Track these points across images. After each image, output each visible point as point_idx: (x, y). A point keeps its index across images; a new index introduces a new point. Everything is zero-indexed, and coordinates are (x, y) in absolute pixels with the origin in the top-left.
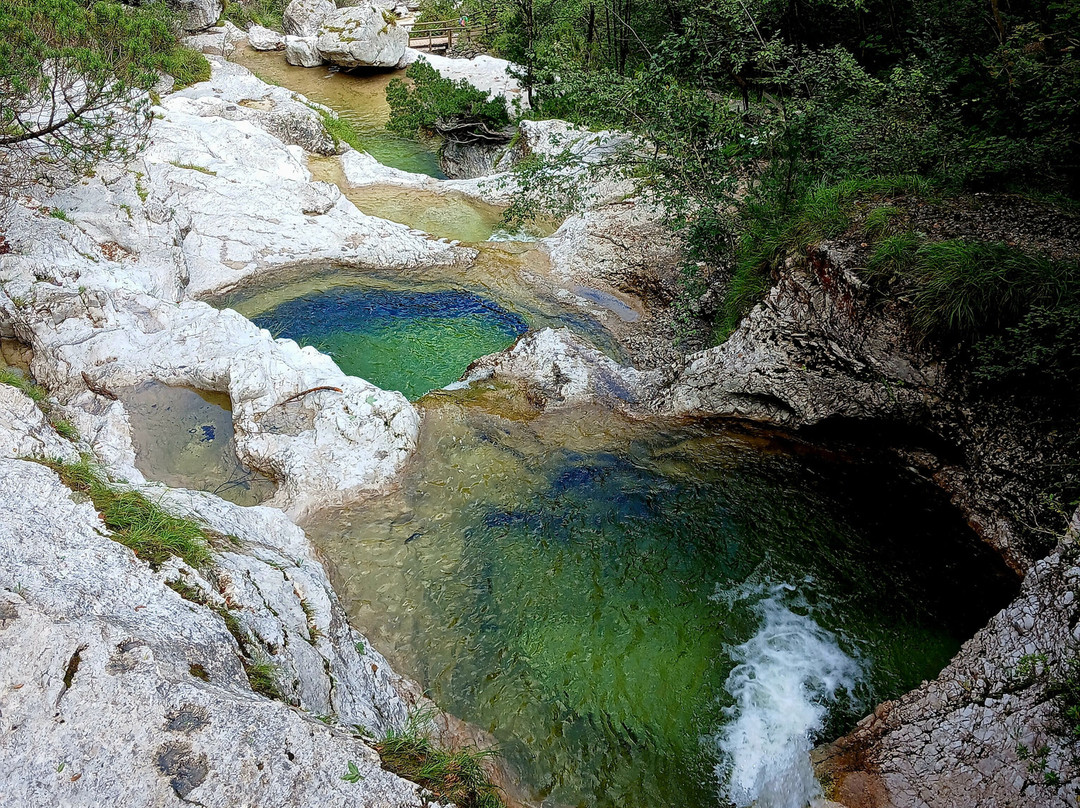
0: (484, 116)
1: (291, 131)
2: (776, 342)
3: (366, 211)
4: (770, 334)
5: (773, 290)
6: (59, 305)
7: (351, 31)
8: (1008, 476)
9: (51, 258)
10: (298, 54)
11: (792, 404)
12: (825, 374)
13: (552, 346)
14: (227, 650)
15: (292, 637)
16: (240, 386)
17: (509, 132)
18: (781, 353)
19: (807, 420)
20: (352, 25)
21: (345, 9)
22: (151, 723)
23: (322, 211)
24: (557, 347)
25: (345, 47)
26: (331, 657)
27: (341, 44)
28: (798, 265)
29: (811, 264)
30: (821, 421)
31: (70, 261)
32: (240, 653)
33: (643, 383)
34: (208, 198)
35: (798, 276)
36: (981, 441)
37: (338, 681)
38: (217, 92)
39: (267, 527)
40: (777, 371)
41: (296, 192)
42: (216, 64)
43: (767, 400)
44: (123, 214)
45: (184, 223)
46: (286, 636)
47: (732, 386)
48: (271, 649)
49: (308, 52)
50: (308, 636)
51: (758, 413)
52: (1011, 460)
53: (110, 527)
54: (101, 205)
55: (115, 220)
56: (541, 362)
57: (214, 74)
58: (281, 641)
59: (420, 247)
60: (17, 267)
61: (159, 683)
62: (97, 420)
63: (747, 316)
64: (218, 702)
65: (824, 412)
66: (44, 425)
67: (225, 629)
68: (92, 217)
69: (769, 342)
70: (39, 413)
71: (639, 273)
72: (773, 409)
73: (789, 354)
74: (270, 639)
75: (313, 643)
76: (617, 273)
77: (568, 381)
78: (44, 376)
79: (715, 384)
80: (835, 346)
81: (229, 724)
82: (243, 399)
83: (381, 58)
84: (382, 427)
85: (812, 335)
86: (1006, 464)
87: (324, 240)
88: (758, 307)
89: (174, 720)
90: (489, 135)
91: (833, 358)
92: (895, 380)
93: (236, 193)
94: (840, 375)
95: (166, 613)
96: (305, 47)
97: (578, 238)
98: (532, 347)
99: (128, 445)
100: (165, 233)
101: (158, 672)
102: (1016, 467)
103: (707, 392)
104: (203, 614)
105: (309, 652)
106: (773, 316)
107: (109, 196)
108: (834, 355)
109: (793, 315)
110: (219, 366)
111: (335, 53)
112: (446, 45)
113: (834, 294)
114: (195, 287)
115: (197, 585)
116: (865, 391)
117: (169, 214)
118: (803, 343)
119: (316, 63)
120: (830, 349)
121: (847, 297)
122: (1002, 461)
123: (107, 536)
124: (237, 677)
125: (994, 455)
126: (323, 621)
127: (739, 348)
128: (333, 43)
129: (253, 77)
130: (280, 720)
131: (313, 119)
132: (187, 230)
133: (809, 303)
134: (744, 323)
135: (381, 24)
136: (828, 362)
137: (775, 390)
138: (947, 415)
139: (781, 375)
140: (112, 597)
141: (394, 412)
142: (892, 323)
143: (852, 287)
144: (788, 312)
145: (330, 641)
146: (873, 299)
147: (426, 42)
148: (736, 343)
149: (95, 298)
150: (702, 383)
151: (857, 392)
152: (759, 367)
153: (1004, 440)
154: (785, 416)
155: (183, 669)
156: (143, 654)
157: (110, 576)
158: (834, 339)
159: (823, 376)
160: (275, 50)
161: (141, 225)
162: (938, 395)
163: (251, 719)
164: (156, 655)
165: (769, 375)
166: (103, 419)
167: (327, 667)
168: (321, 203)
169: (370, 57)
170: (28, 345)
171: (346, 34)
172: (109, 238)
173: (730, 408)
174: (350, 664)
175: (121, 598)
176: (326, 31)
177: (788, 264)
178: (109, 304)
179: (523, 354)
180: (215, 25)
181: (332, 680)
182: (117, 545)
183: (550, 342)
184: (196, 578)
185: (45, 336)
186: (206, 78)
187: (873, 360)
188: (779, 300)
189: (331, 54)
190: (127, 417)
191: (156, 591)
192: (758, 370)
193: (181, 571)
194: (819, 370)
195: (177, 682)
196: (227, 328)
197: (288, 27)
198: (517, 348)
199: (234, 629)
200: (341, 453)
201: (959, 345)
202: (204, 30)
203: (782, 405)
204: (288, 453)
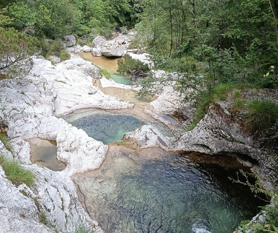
0: (142, 69)
1: (90, 72)
2: (206, 130)
3: (105, 93)
4: (204, 128)
5: (206, 115)
6: (15, 116)
7: (109, 47)
8: (271, 169)
9: (18, 104)
10: (95, 53)
11: (210, 147)
12: (220, 139)
13: (146, 130)
14: (34, 210)
15: (56, 207)
16: (59, 139)
17: (148, 73)
18: (208, 133)
19: (214, 152)
20: (110, 45)
21: (108, 41)
22: (5, 230)
23: (93, 93)
24: (147, 130)
25: (108, 51)
26: (68, 213)
27: (107, 50)
28: (212, 108)
29: (216, 108)
30: (218, 152)
31: (23, 105)
32: (38, 211)
33: (170, 141)
34: (63, 89)
35: (212, 112)
36: (263, 159)
37: (69, 220)
38: (72, 62)
39: (60, 178)
40: (206, 138)
41: (87, 88)
42: (72, 55)
43: (203, 146)
44: (39, 93)
45: (55, 96)
46: (54, 207)
47: (194, 142)
48: (49, 211)
49: (98, 52)
50: (62, 208)
51: (202, 150)
52: (271, 165)
53: (6, 175)
54: (33, 91)
55: (37, 95)
56: (142, 134)
57: (71, 58)
58: (52, 208)
59: (118, 103)
60: (8, 106)
61: (9, 218)
62: (20, 147)
63: (199, 122)
64: (24, 225)
65: (219, 150)
66: (3, 148)
67: (34, 204)
68: (31, 94)
69: (204, 130)
70: (3, 144)
71: (178, 111)
72: (205, 149)
73: (210, 133)
74: (49, 207)
75: (63, 209)
76: (171, 111)
77: (149, 139)
78: (10, 135)
79: (189, 141)
80: (222, 131)
81: (26, 231)
82: (60, 142)
83: (117, 54)
84: (95, 151)
85: (216, 128)
86: (270, 166)
87: (93, 101)
88: (202, 120)
89: (11, 229)
90: (144, 74)
91: (222, 135)
92: (239, 141)
93: (71, 88)
94: (224, 139)
95: (17, 199)
96: (97, 51)
97: (161, 101)
98: (140, 130)
99: (28, 154)
100: (50, 98)
101: (9, 215)
102: (273, 167)
103: (187, 144)
104: (28, 200)
105: (61, 211)
106: (206, 122)
107: (36, 88)
108: (222, 134)
109: (211, 122)
110: (55, 133)
111: (105, 53)
112: (137, 51)
113: (222, 116)
114: (58, 113)
115: (29, 192)
116: (230, 144)
117: (51, 93)
118: (214, 130)
119: (100, 55)
120: (221, 132)
121: (225, 117)
122: (269, 165)
123: (5, 177)
124: (35, 218)
125: (267, 163)
126: (67, 203)
127: (196, 131)
128: (105, 50)
129: (82, 58)
130: (41, 231)
131: (96, 69)
132: (56, 98)
133: (216, 119)
134: (198, 124)
135: (117, 45)
136: (221, 136)
137: (205, 143)
138: (253, 152)
139: (207, 139)
140: (3, 194)
141: (99, 147)
142: (237, 125)
143: (226, 114)
144: (210, 121)
145: (69, 209)
146: (232, 118)
147: (132, 50)
148: (195, 130)
149: (25, 115)
150: (185, 141)
151: (228, 144)
152: (201, 137)
153: (270, 159)
154: (209, 151)
155: (17, 215)
156: (6, 210)
157: (3, 188)
158: (222, 129)
159: (219, 140)
160: (90, 52)
161: (43, 96)
162: (251, 146)
163: (33, 230)
164: (9, 210)
165: (204, 139)
166: (22, 147)
167: (66, 216)
168: (93, 91)
169: (114, 54)
170: (7, 127)
171: (108, 47)
172: (35, 99)
173: (193, 148)
174: (74, 215)
175: (5, 195)
176: (103, 47)
177: (210, 108)
178: (29, 116)
179: (138, 132)
180: (74, 45)
181: (67, 220)
182: (7, 180)
183: (145, 128)
184: (29, 190)
185: (11, 124)
186: (69, 58)
187: (233, 136)
188: (207, 118)
189: (104, 53)
190: (29, 147)
191: (16, 193)
192: (201, 138)
193: (25, 188)
194: (218, 138)
195: (14, 218)
196: (59, 123)
197: (93, 46)
198: (136, 130)
199: (37, 204)
200: (84, 158)
201: (257, 132)
202: (71, 46)
203: (208, 148)
204: (70, 157)
